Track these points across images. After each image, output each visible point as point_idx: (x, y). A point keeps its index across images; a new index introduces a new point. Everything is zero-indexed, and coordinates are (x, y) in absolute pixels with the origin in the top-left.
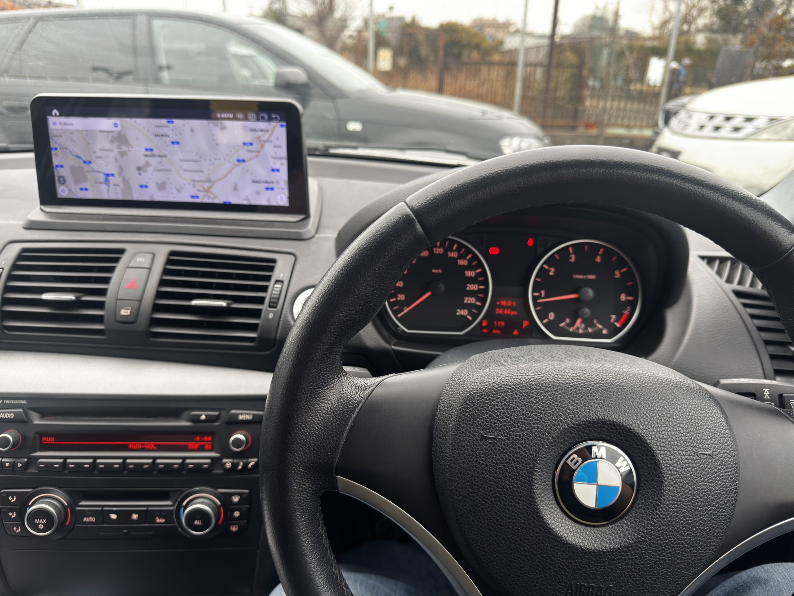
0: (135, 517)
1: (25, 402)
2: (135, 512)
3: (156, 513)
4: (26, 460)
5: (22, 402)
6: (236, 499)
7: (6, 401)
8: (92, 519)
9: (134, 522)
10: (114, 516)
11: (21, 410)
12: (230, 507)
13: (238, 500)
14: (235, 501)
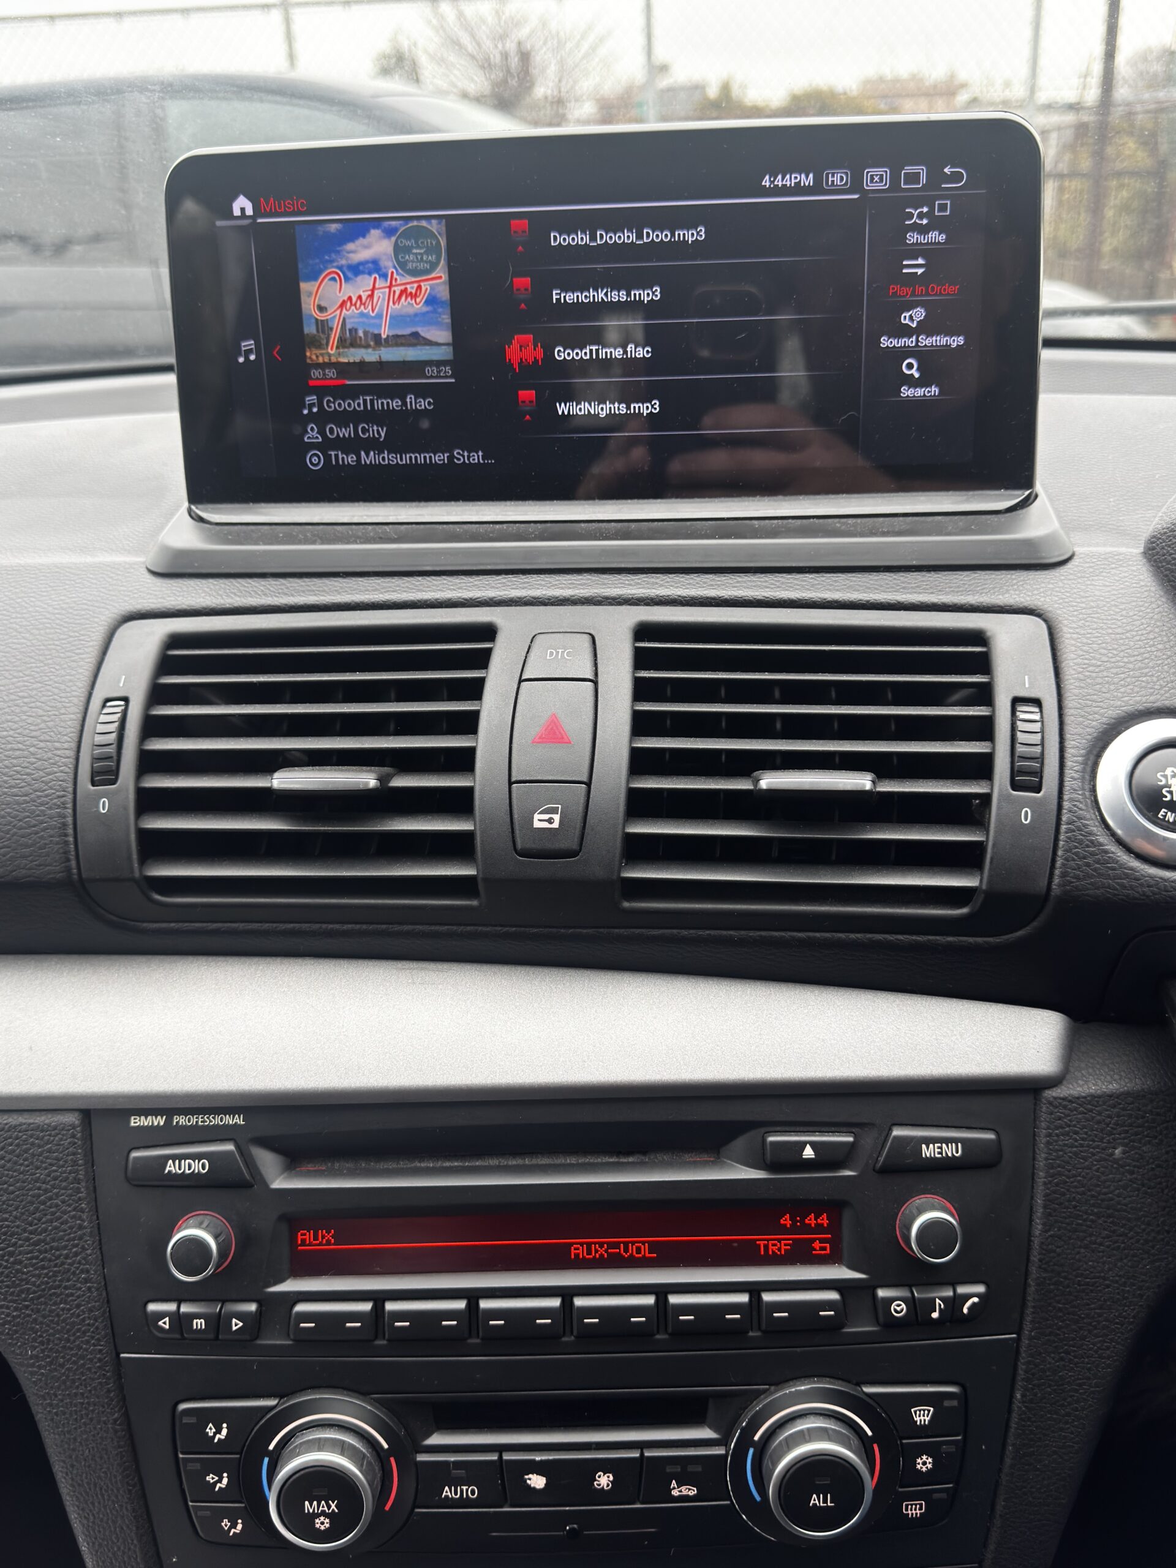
0: (604, 1481)
1: (239, 1120)
2: (606, 1466)
3: (669, 1469)
4: (253, 1307)
5: (229, 1120)
6: (922, 1416)
7: (181, 1120)
8: (469, 1491)
9: (602, 1496)
10: (537, 1481)
11: (230, 1147)
12: (904, 1441)
13: (927, 1419)
14: (921, 1421)
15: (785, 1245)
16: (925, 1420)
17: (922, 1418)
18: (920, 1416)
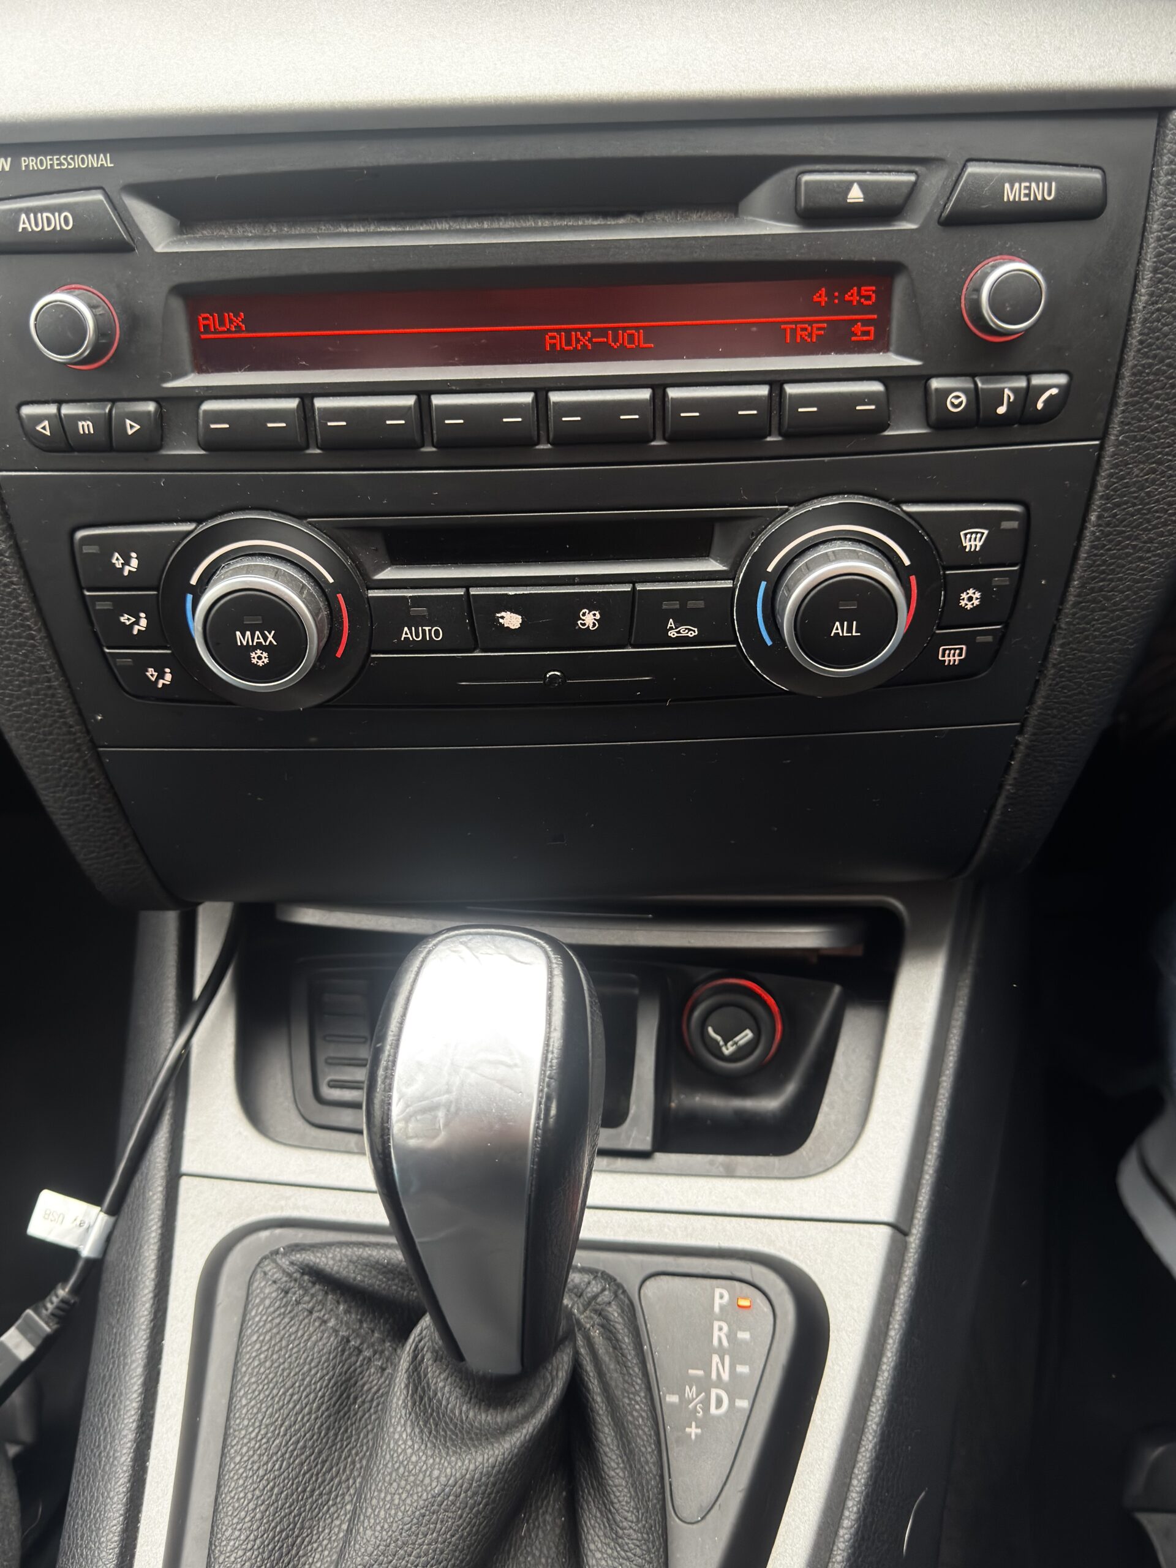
0: (589, 619)
1: (103, 161)
2: (591, 602)
3: (666, 605)
4: (151, 407)
5: (92, 161)
6: (973, 541)
7: (30, 162)
8: (432, 632)
9: (586, 638)
10: (512, 620)
11: (99, 196)
12: (948, 572)
13: (979, 544)
14: (971, 546)
15: (819, 329)
16: (976, 546)
17: (973, 543)
18: (970, 541)
